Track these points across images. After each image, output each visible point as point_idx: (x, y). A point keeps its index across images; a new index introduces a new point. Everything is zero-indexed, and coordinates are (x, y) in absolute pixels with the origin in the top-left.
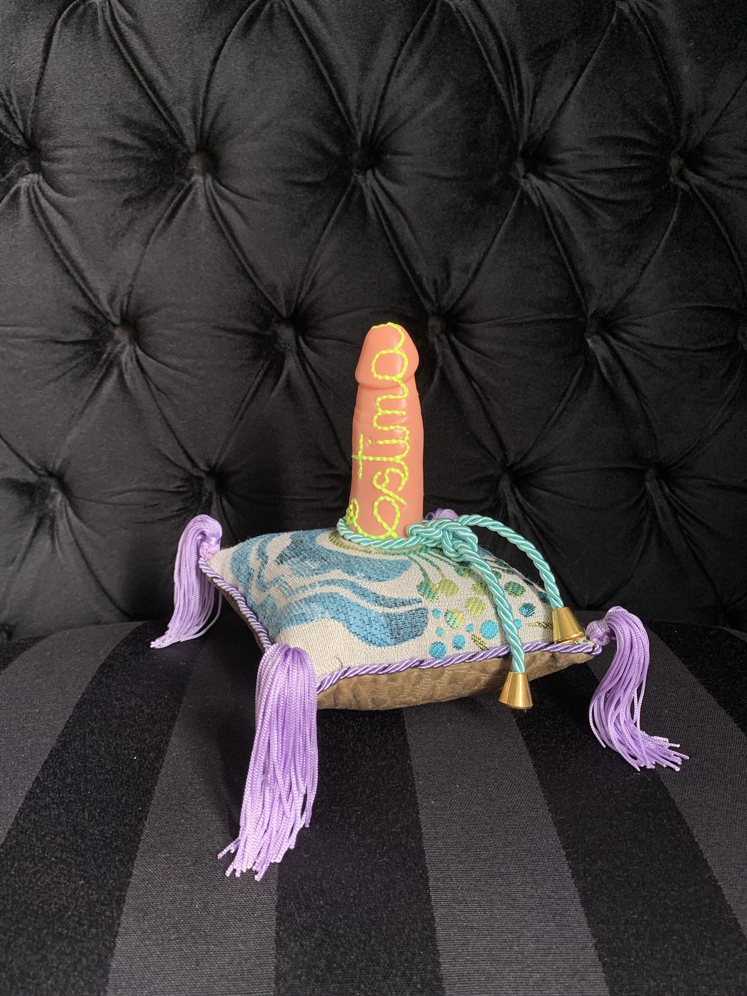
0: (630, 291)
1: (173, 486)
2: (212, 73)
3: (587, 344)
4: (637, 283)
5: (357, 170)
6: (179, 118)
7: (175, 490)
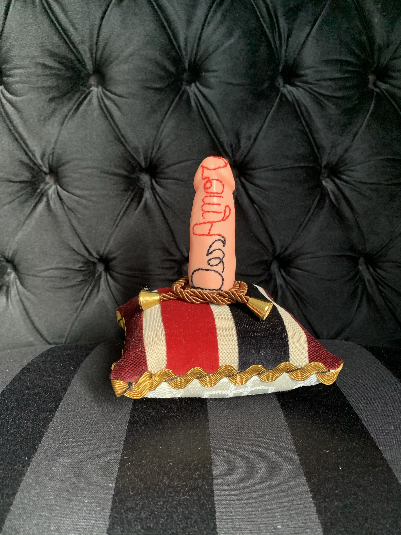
0: (346, 150)
1: (77, 266)
2: (100, 26)
3: (322, 183)
4: (351, 146)
5: (186, 84)
6: (82, 52)
7: (78, 269)
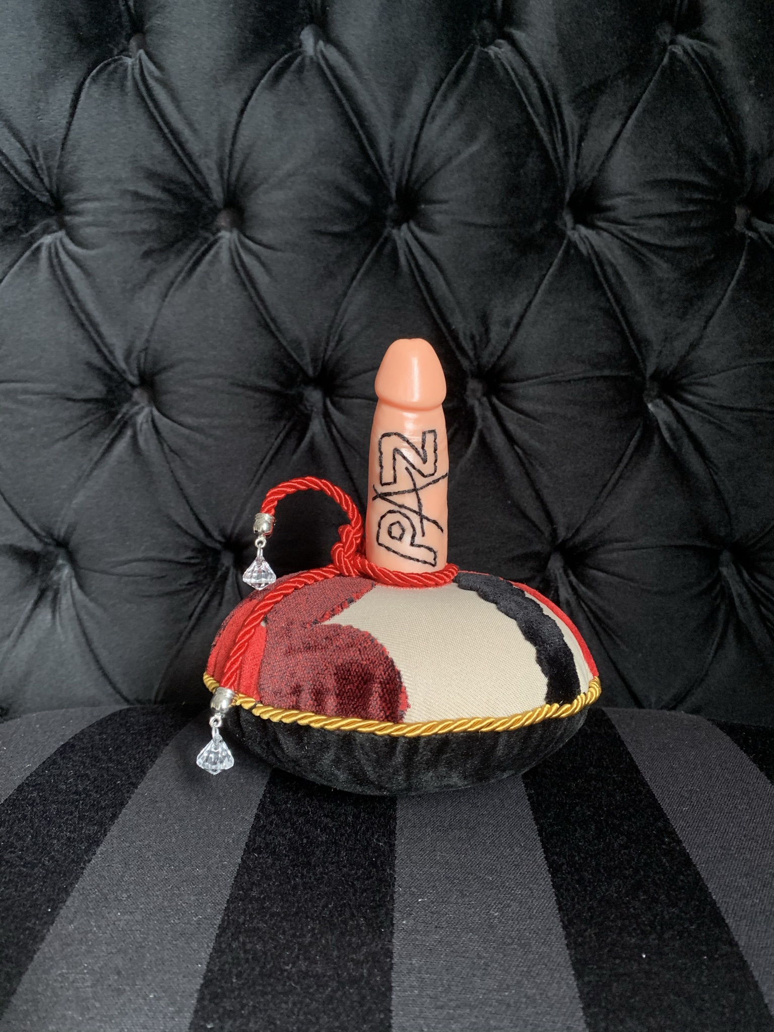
0: (693, 346)
1: (183, 557)
2: (238, 123)
3: (647, 407)
4: (701, 338)
5: (392, 224)
6: (205, 170)
7: (185, 561)
